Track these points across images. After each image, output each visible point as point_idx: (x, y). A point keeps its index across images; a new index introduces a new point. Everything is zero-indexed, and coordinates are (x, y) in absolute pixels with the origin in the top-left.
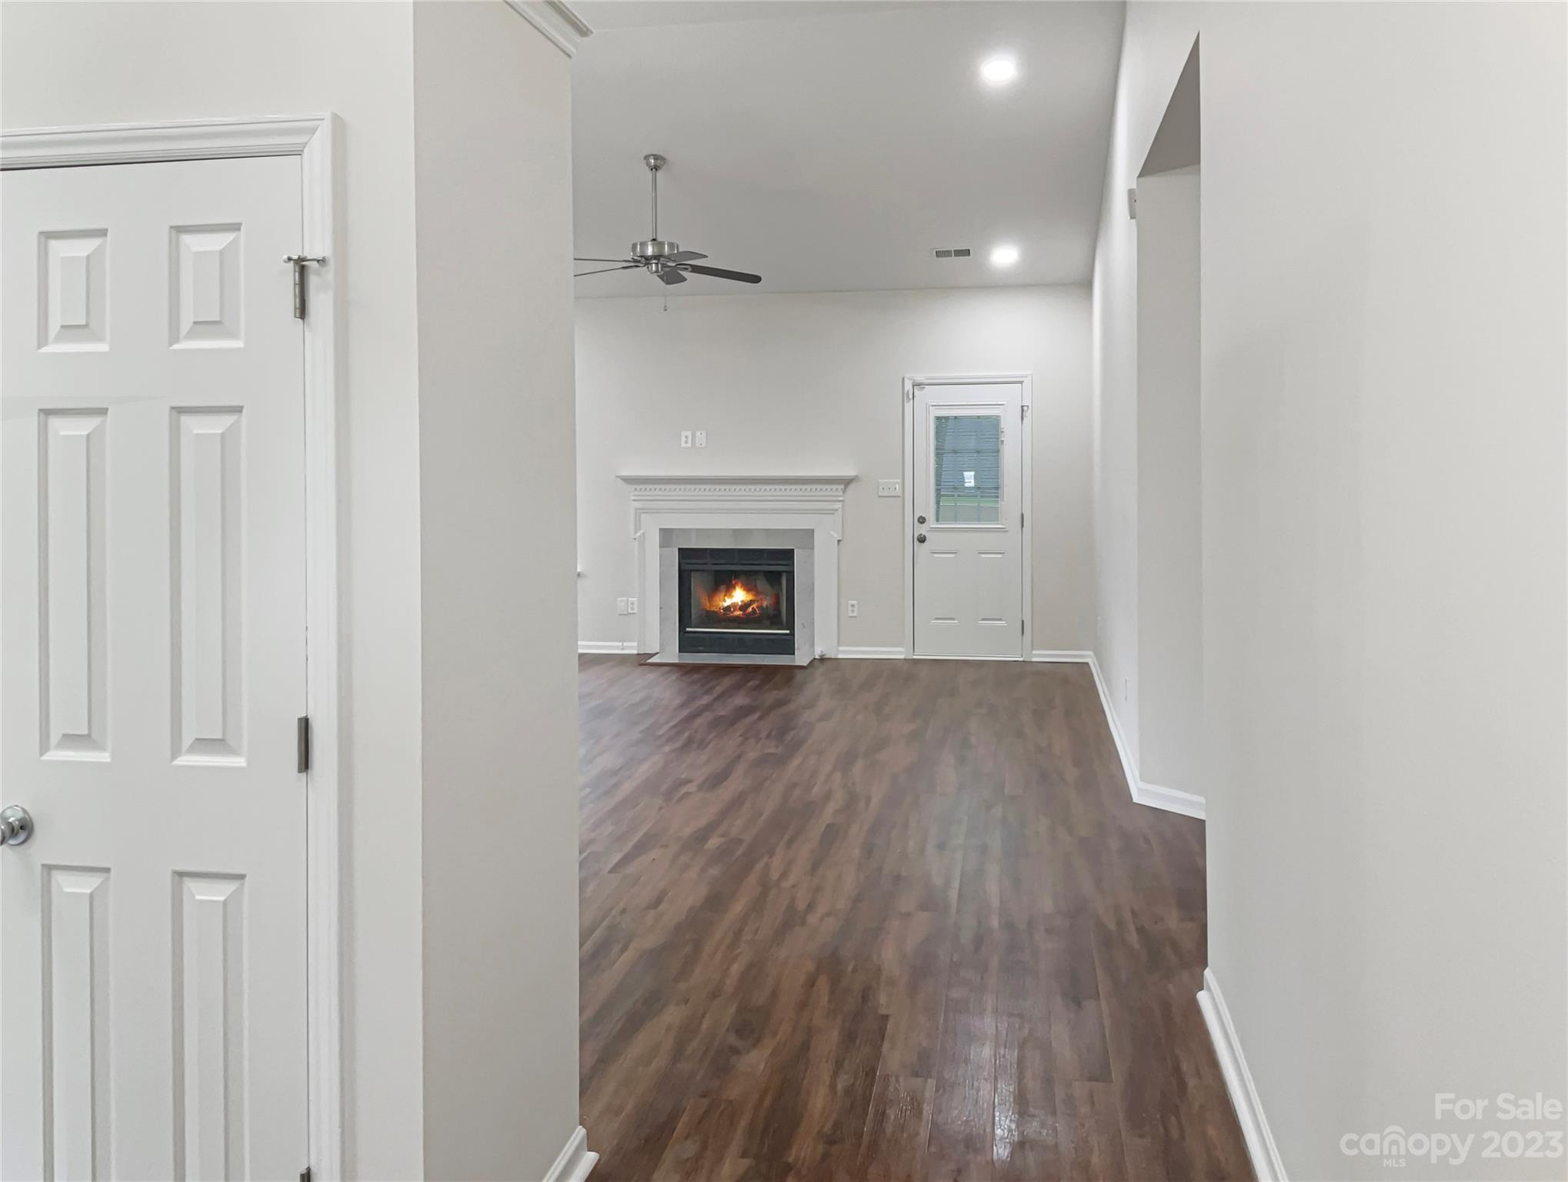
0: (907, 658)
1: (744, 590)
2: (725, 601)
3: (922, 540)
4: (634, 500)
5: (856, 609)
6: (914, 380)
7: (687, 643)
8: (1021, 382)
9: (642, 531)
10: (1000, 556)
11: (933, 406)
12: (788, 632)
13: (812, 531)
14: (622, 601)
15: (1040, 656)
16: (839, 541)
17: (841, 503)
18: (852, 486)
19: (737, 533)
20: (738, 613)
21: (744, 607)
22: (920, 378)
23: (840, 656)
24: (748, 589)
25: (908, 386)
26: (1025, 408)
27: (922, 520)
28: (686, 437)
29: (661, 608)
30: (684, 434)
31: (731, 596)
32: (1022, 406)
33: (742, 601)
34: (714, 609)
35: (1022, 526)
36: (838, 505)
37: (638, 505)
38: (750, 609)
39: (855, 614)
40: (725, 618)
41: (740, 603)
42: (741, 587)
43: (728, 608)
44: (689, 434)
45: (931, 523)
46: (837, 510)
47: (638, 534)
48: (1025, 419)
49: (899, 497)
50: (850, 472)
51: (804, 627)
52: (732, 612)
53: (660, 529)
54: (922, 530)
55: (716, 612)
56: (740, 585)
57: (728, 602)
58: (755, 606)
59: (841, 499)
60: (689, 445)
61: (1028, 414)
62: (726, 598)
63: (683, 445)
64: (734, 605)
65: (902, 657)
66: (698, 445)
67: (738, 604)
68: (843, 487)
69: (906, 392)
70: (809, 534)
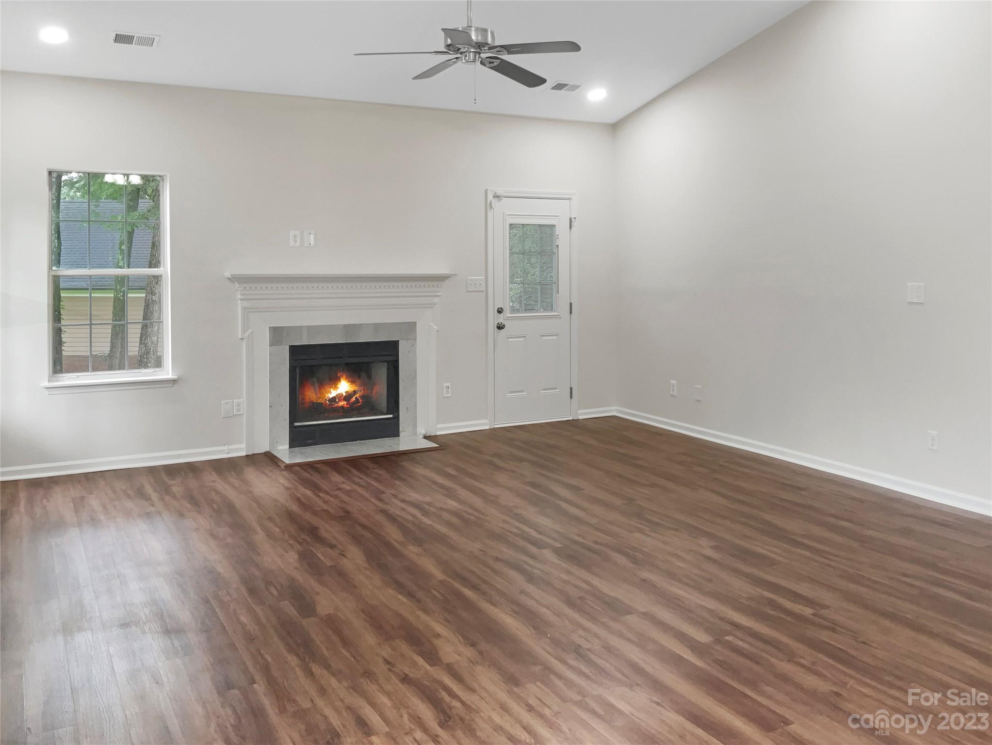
0: (491, 428)
1: (349, 381)
2: (330, 393)
3: (500, 327)
4: (242, 299)
5: (449, 390)
6: (495, 193)
7: (298, 438)
8: (570, 199)
9: (250, 331)
10: (555, 337)
11: (508, 215)
12: (391, 416)
13: (415, 323)
14: (227, 403)
15: (584, 414)
16: (437, 331)
17: (439, 298)
19: (348, 328)
20: (342, 403)
21: (348, 397)
22: (500, 192)
23: (438, 433)
24: (352, 382)
25: (490, 197)
26: (573, 220)
27: (500, 311)
28: (295, 236)
29: (270, 407)
30: (292, 233)
31: (336, 388)
32: (570, 219)
33: (346, 392)
34: (320, 401)
35: (571, 313)
36: (436, 300)
37: (246, 304)
38: (354, 399)
39: (449, 395)
40: (330, 409)
41: (344, 394)
42: (346, 379)
43: (333, 400)
44: (298, 233)
45: (507, 313)
46: (435, 304)
47: (247, 334)
48: (572, 228)
49: (483, 291)
51: (408, 410)
52: (337, 403)
53: (269, 327)
54: (501, 319)
55: (322, 404)
56: (344, 378)
57: (333, 393)
58: (357, 395)
59: (439, 294)
60: (298, 244)
61: (574, 224)
62: (332, 390)
63: (292, 243)
64: (339, 397)
65: (487, 427)
67: (342, 395)
69: (489, 202)
70: (412, 326)
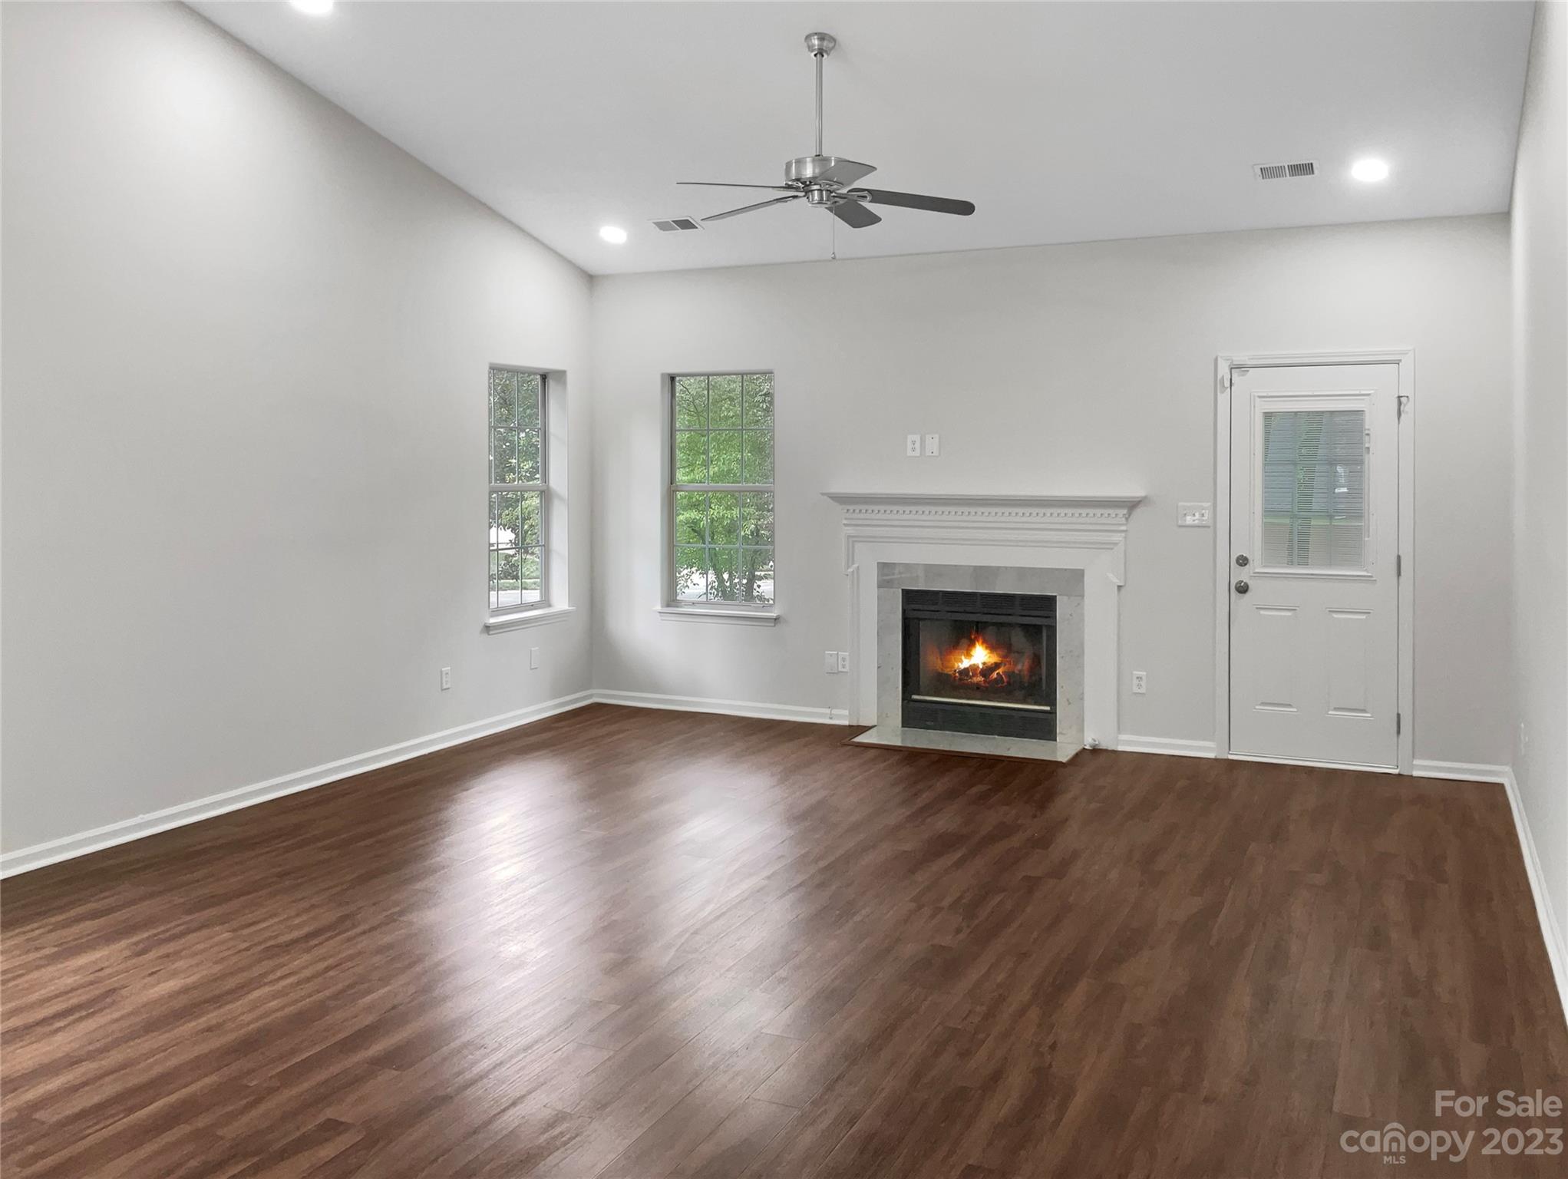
0: (1218, 757)
1: (987, 648)
2: (962, 661)
3: (1243, 589)
4: (845, 525)
5: (1143, 683)
6: (1232, 361)
7: (914, 715)
8: (1398, 362)
9: (856, 566)
10: (1364, 617)
11: (1260, 397)
12: (1048, 708)
13: (1082, 571)
14: (831, 655)
15: (1425, 768)
16: (1119, 587)
17: (1123, 535)
18: (1138, 512)
19: (980, 571)
20: (980, 679)
21: (987, 670)
22: (1240, 358)
23: (1120, 748)
24: (992, 647)
25: (1224, 370)
26: (1404, 400)
27: (1243, 561)
28: (914, 443)
29: (879, 667)
30: (910, 438)
31: (969, 655)
32: (1399, 397)
33: (984, 664)
34: (947, 671)
35: (1399, 574)
36: (1117, 538)
37: (851, 531)
38: (995, 675)
39: (1143, 690)
40: (962, 683)
41: (981, 666)
42: (983, 643)
43: (965, 672)
44: (917, 438)
45: (1256, 566)
46: (1116, 544)
47: (850, 570)
48: (1403, 415)
49: (1209, 527)
50: (1139, 493)
51: (1070, 704)
52: (971, 678)
53: (878, 563)
54: (1243, 575)
55: (950, 675)
56: (981, 641)
57: (965, 663)
58: (1000, 671)
59: (1123, 528)
60: (917, 453)
61: (1407, 408)
62: (963, 657)
63: (910, 453)
64: (973, 668)
65: (1212, 755)
66: (928, 453)
67: (978, 667)
68: (1125, 511)
69: (1219, 377)
70: (1078, 575)
